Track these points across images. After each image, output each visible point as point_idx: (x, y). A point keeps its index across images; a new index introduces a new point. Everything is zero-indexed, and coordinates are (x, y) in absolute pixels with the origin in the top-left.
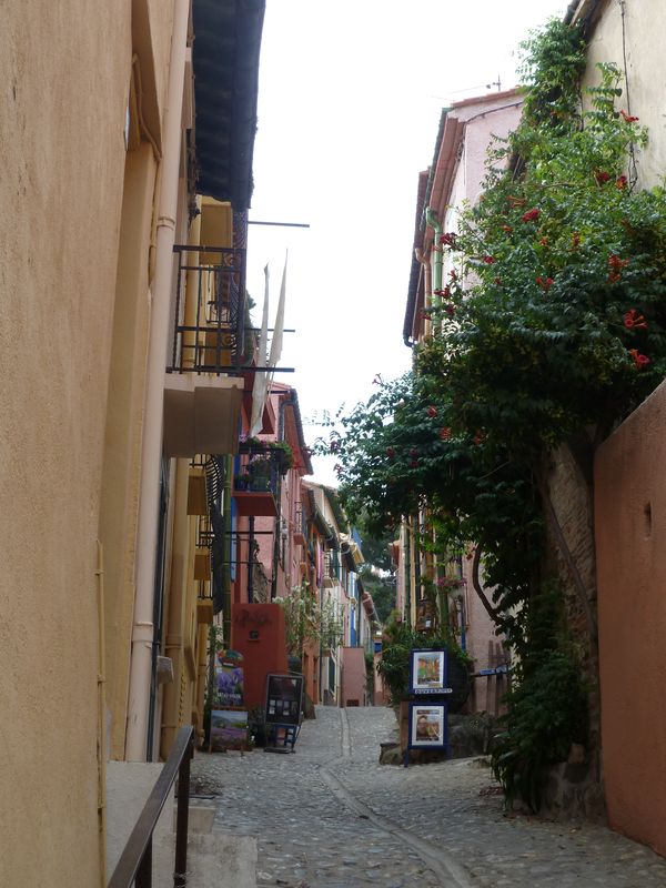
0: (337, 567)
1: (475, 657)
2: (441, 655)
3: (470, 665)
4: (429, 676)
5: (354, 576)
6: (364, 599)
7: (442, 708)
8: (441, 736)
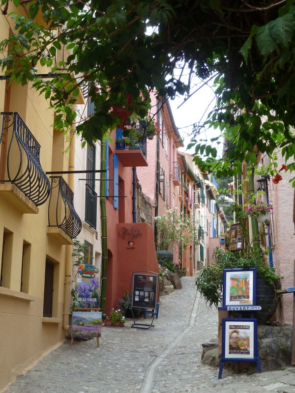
0: (203, 197)
1: (282, 275)
2: (251, 274)
3: (277, 283)
4: (240, 293)
5: (213, 202)
6: (220, 213)
7: (253, 323)
8: (251, 349)
